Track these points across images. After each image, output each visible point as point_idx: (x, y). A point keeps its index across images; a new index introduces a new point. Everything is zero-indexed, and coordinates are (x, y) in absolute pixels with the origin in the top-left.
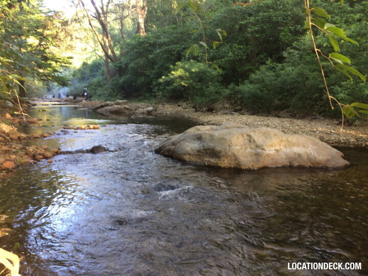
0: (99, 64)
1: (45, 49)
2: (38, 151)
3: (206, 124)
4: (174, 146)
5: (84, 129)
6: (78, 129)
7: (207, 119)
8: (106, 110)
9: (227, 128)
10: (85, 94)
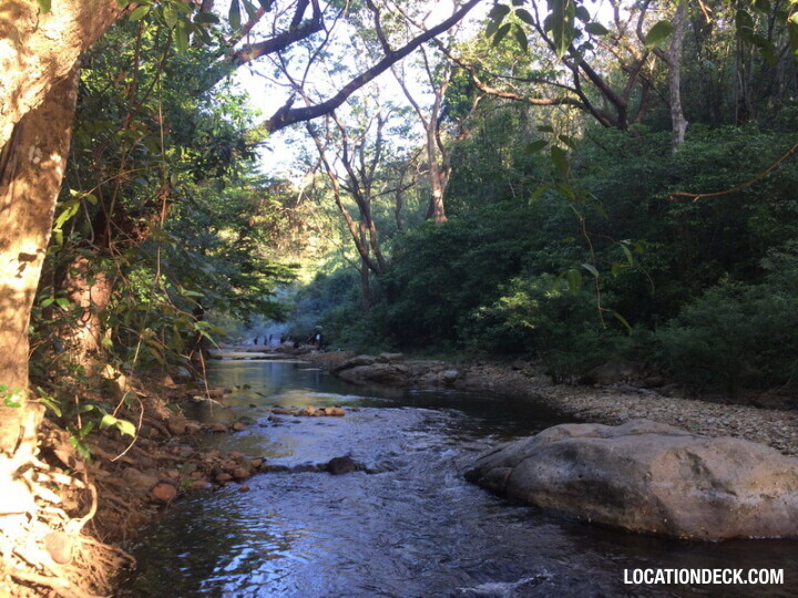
0: (349, 277)
1: (249, 249)
2: (223, 462)
3: (578, 415)
4: (510, 469)
5: (314, 416)
6: (302, 414)
7: (582, 402)
8: (357, 372)
9: (635, 433)
10: (318, 337)
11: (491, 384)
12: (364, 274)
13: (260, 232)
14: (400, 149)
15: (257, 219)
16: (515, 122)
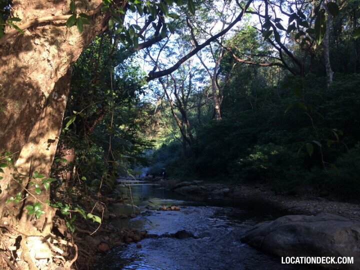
2: (128, 233)
3: (290, 210)
4: (263, 237)
5: (166, 210)
6: (160, 209)
7: (290, 204)
8: (183, 190)
9: (324, 220)
10: (163, 173)
11: (245, 195)
12: (184, 144)
13: (138, 126)
14: (199, 87)
15: (137, 120)
16: (253, 74)
